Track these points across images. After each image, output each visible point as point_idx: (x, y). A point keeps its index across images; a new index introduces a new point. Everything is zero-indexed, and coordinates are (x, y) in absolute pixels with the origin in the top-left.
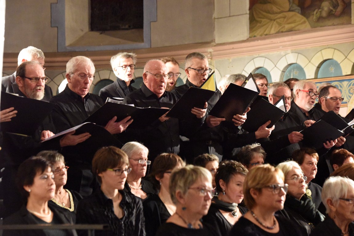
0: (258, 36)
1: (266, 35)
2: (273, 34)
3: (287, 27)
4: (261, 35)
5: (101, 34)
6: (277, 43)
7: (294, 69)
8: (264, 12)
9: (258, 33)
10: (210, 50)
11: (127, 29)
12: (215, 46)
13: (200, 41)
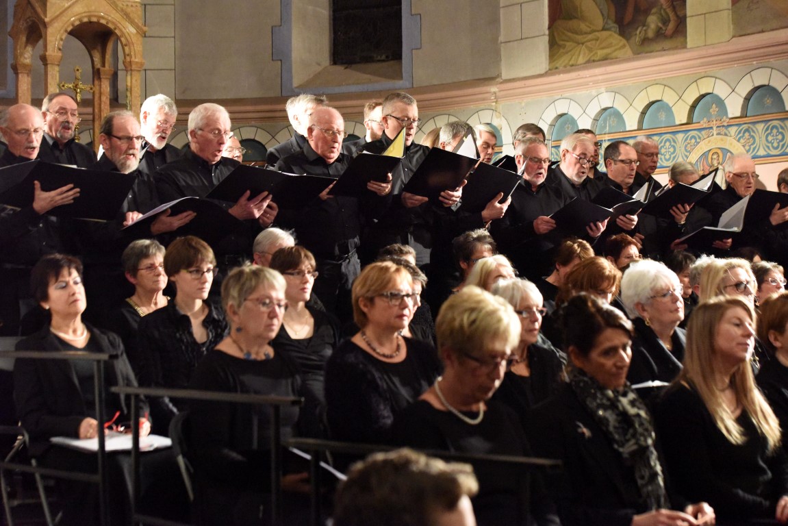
0: (561, 68)
1: (572, 65)
2: (581, 64)
3: (601, 53)
4: (565, 66)
5: (346, 68)
6: (586, 77)
7: (610, 115)
8: (568, 31)
9: (560, 63)
10: (494, 89)
11: (383, 61)
12: (501, 83)
13: (482, 76)
